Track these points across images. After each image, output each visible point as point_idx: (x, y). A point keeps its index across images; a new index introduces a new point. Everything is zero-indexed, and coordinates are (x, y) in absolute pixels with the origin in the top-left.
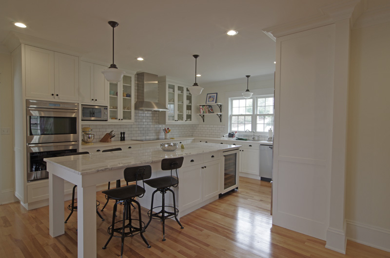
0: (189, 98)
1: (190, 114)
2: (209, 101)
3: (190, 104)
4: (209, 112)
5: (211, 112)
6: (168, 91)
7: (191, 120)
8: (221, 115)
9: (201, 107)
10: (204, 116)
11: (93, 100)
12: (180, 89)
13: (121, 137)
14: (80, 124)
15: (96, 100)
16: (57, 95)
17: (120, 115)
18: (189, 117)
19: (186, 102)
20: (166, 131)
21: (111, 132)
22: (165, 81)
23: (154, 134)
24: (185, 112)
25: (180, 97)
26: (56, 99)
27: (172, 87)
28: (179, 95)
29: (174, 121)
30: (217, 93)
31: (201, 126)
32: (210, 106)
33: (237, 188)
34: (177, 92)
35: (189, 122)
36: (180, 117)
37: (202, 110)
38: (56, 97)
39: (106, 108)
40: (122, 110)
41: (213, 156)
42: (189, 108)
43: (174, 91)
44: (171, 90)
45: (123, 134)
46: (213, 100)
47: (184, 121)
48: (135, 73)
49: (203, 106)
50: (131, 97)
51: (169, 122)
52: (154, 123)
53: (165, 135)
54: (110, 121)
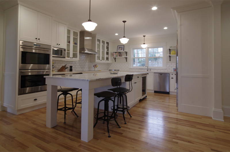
0: (108, 48)
1: (108, 57)
2: (119, 50)
3: (108, 51)
4: (120, 56)
5: (121, 56)
6: (97, 43)
7: (108, 61)
8: (127, 58)
9: (115, 53)
10: (115, 58)
11: (58, 44)
12: (103, 42)
13: (70, 69)
14: (51, 58)
15: (59, 45)
16: (39, 39)
17: (71, 55)
18: (107, 59)
19: (106, 50)
20: (95, 66)
21: (66, 65)
22: (96, 37)
23: (87, 68)
24: (106, 56)
25: (103, 47)
26: (38, 42)
27: (99, 41)
28: (102, 45)
29: (100, 61)
30: (124, 46)
31: (114, 64)
32: (120, 53)
33: (146, 96)
34: (101, 44)
35: (107, 61)
36: (103, 58)
37: (115, 55)
38: (38, 40)
39: (65, 50)
40: (72, 52)
41: (138, 77)
42: (107, 53)
43: (100, 43)
44: (98, 42)
45: (71, 67)
46: (122, 50)
47: (105, 61)
48: (80, 31)
49: (115, 52)
50: (77, 45)
51: (97, 61)
52: (88, 62)
53: (94, 69)
54: (66, 58)
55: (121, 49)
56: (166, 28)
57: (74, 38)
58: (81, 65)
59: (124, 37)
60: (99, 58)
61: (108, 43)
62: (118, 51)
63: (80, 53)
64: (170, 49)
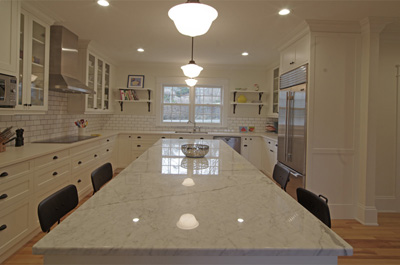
0: (107, 78)
1: (107, 99)
2: (132, 85)
3: (107, 87)
4: (135, 98)
5: (137, 99)
6: (88, 63)
7: (107, 108)
8: (150, 103)
9: (122, 91)
10: (122, 102)
12: (100, 64)
13: (17, 139)
17: (27, 97)
18: (106, 104)
19: (104, 84)
20: (81, 123)
23: (61, 130)
24: (103, 98)
28: (98, 71)
29: (92, 110)
30: (144, 76)
31: (118, 116)
32: (135, 91)
34: (97, 68)
35: (105, 110)
36: (99, 105)
37: (123, 95)
39: (13, 79)
40: (30, 87)
42: (107, 91)
43: (94, 65)
44: (91, 63)
45: (20, 132)
46: (139, 85)
47: (101, 110)
48: (52, 24)
49: (125, 90)
50: (44, 64)
51: (88, 110)
52: (61, 112)
53: (79, 131)
54: (18, 107)
55: (135, 83)
56: (245, 54)
57: (34, 44)
58: (44, 122)
59: (192, 62)
60: (91, 101)
61: (107, 66)
62: (130, 87)
63: (50, 89)
64: (235, 93)
